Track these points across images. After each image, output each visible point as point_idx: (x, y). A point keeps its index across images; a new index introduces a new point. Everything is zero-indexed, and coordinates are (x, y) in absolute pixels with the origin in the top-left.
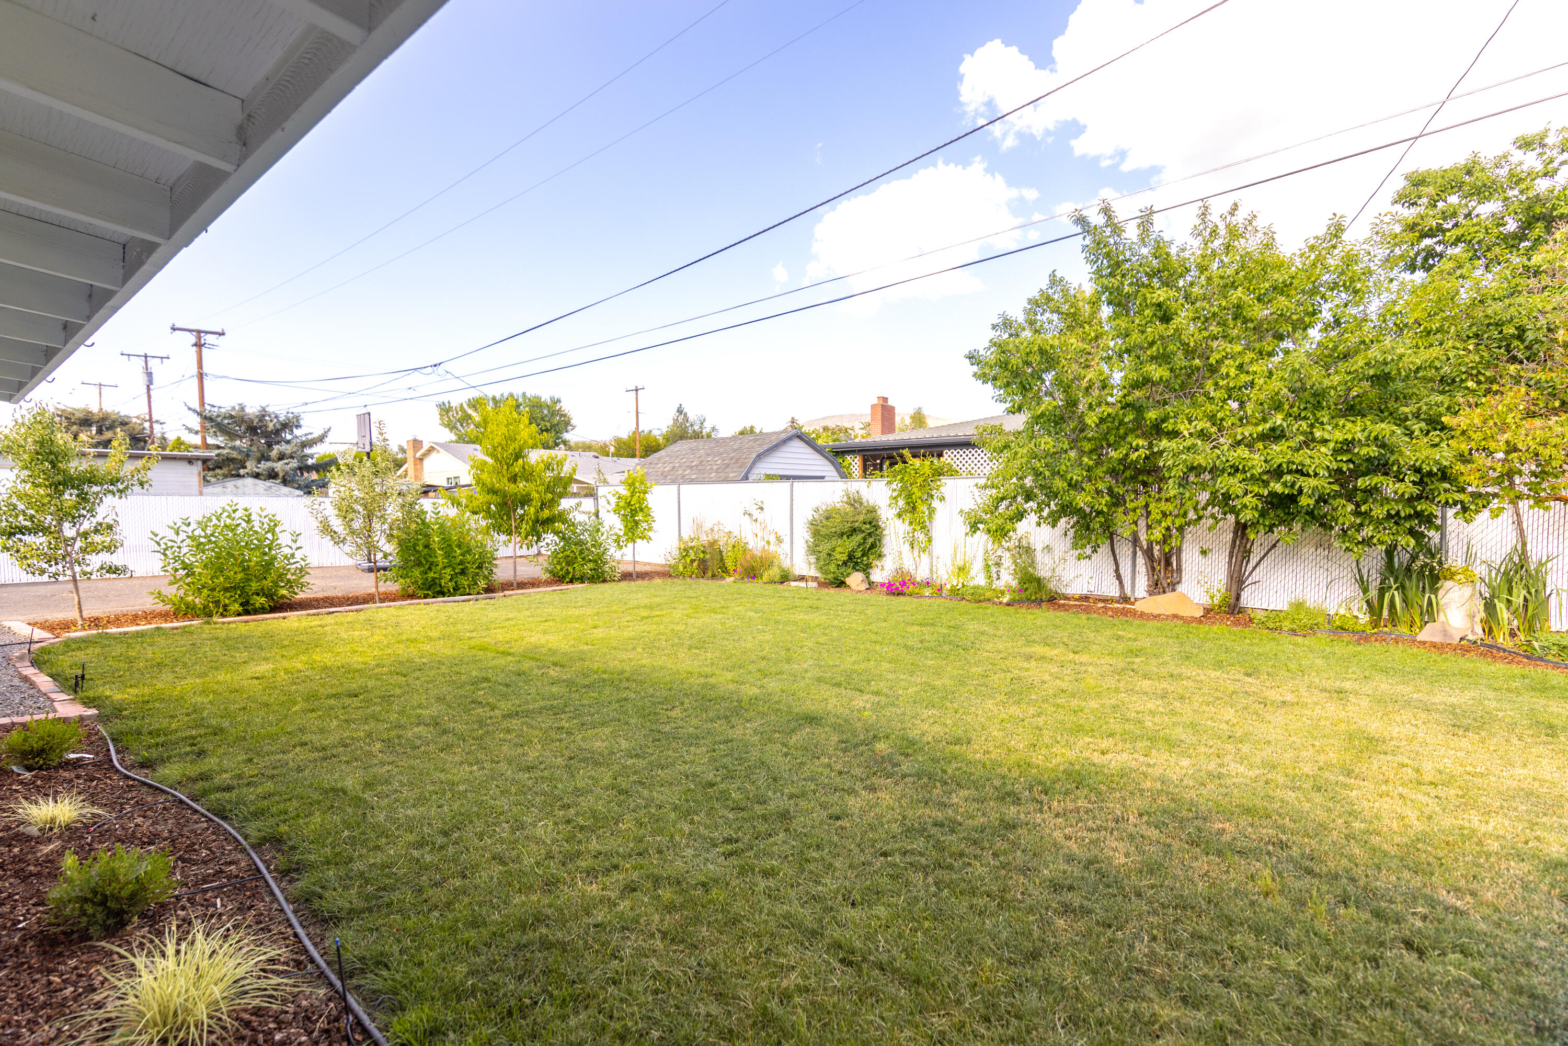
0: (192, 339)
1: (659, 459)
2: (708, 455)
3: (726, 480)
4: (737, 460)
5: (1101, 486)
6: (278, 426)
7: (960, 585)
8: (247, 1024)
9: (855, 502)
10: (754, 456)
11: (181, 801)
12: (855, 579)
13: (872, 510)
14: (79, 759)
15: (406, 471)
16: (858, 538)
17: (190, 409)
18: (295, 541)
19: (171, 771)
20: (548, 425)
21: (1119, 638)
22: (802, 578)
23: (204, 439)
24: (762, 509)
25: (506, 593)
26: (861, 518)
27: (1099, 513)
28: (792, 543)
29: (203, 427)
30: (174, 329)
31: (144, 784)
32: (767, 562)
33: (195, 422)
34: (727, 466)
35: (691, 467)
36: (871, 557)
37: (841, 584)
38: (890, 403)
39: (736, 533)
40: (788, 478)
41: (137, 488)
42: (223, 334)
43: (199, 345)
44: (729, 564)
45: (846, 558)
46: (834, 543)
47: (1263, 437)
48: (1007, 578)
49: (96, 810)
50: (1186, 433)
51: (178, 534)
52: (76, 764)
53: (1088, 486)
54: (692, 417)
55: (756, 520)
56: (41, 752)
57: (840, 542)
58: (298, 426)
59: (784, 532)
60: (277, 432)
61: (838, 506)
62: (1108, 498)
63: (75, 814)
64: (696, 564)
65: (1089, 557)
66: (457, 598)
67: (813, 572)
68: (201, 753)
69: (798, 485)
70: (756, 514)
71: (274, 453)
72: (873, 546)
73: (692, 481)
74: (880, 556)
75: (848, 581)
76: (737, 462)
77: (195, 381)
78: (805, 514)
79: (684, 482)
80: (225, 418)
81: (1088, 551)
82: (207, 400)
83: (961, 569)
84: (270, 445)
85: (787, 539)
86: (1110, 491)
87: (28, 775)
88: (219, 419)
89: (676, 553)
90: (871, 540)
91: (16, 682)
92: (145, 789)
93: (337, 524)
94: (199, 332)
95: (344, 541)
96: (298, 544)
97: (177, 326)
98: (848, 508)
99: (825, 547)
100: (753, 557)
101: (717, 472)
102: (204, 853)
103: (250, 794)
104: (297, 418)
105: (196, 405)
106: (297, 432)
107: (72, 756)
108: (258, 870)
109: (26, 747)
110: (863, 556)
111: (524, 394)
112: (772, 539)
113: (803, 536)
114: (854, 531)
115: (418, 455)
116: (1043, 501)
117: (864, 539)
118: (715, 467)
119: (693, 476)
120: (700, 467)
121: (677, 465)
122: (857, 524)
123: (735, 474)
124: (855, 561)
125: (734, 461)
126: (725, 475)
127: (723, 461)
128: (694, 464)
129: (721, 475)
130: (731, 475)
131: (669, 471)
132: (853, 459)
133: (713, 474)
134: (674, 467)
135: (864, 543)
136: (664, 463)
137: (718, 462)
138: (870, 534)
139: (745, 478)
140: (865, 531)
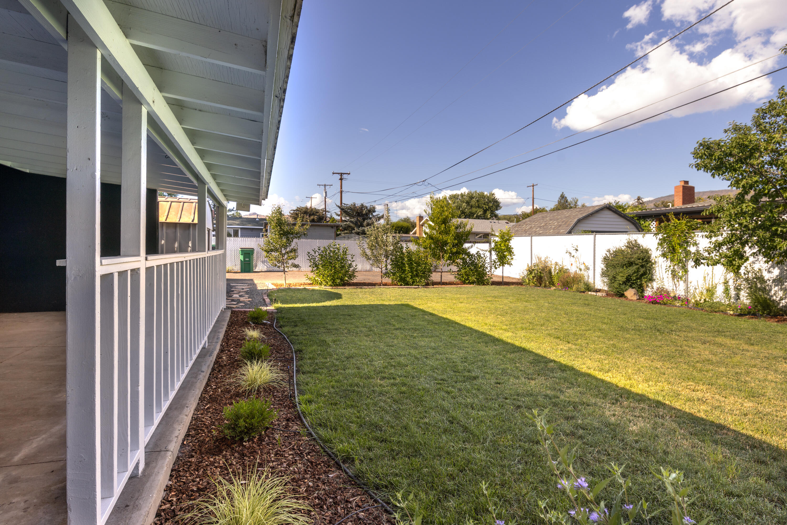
0: (339, 177)
2: (551, 220)
3: (558, 234)
4: (566, 222)
6: (367, 212)
7: (702, 301)
8: (270, 390)
9: (633, 246)
10: (576, 220)
11: (285, 338)
12: (630, 293)
13: (645, 252)
14: (266, 323)
15: (416, 231)
16: (634, 268)
17: (337, 206)
18: (352, 258)
19: (286, 329)
20: (487, 207)
22: (599, 291)
23: (341, 218)
24: (577, 250)
25: (435, 286)
26: (637, 256)
28: (594, 270)
29: (341, 213)
30: (333, 173)
31: (278, 332)
32: (577, 279)
33: (338, 211)
34: (560, 226)
35: (540, 227)
36: (644, 280)
37: (622, 295)
38: (690, 184)
39: (560, 263)
40: (593, 232)
41: (303, 236)
42: (349, 174)
43: (341, 179)
44: (556, 280)
45: (624, 279)
46: (618, 270)
49: (264, 336)
51: (315, 253)
52: (265, 324)
54: (569, 199)
55: (573, 257)
56: (257, 318)
57: (621, 270)
58: (374, 211)
59: (590, 264)
60: (367, 214)
61: (623, 248)
63: (258, 336)
64: (535, 278)
66: (413, 286)
67: (606, 288)
68: (296, 326)
69: (599, 236)
70: (573, 253)
71: (365, 223)
72: (644, 274)
73: (540, 235)
75: (626, 293)
76: (565, 224)
77: (339, 194)
78: (601, 253)
79: (536, 235)
80: (348, 209)
82: (343, 202)
83: (709, 291)
84: (364, 220)
85: (591, 268)
87: (253, 325)
88: (346, 210)
89: (526, 273)
90: (642, 270)
91: (261, 300)
92: (278, 333)
93: (369, 252)
94: (341, 174)
95: (370, 259)
96: (353, 260)
97: (335, 172)
98: (628, 250)
99: (612, 273)
100: (569, 276)
101: (554, 229)
102: (283, 351)
103: (301, 338)
104: (374, 208)
105: (339, 204)
106: (374, 214)
107: (265, 322)
108: (293, 358)
109: (253, 316)
110: (637, 279)
111: (476, 192)
112: (583, 267)
113: (600, 266)
114: (631, 264)
115: (421, 223)
117: (639, 268)
118: (553, 227)
119: (541, 232)
120: (545, 227)
121: (533, 226)
122: (632, 259)
123: (564, 230)
124: (632, 281)
125: (564, 223)
126: (558, 231)
127: (558, 223)
128: (542, 225)
129: (556, 231)
130: (561, 231)
131: (528, 229)
132: (650, 222)
133: (552, 231)
134: (531, 227)
135: (638, 271)
136: (527, 225)
137: (555, 224)
138: (642, 266)
139: (570, 233)
140: (637, 264)
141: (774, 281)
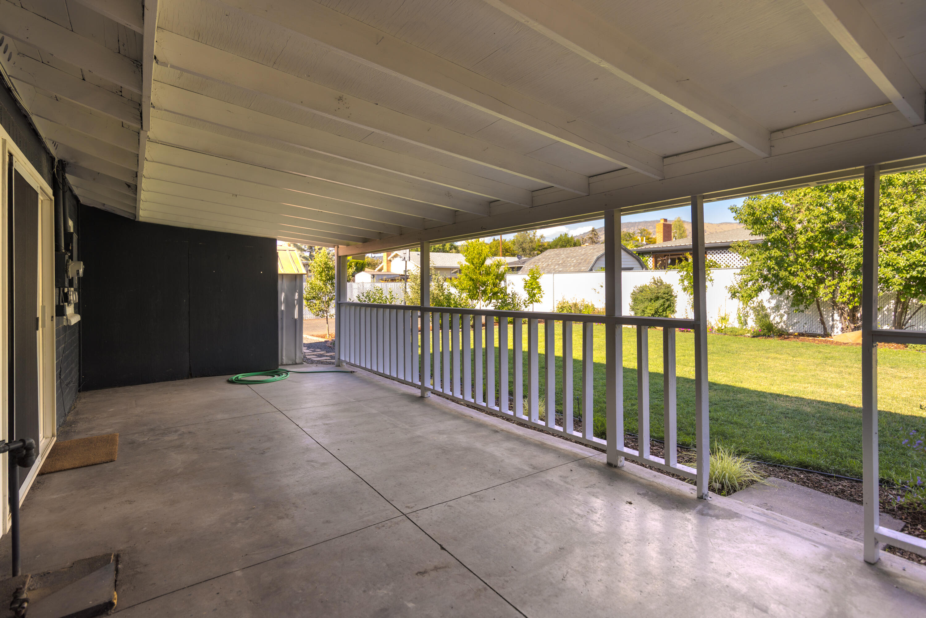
1: (539, 260)
2: (568, 257)
3: (580, 271)
5: (809, 273)
7: (723, 327)
9: (658, 283)
10: (595, 258)
13: (668, 287)
15: (382, 267)
16: (661, 301)
21: (820, 352)
24: (602, 287)
26: (662, 291)
27: (809, 288)
34: (580, 263)
35: (559, 264)
36: (668, 312)
45: (653, 313)
46: (646, 304)
47: (905, 247)
48: (752, 324)
50: (858, 245)
53: (800, 274)
55: (599, 293)
57: (650, 304)
61: (648, 285)
62: (814, 280)
65: (802, 311)
70: (599, 290)
72: (669, 306)
73: (560, 272)
74: (673, 311)
76: (585, 261)
78: (628, 290)
81: (802, 307)
83: (723, 319)
86: (816, 276)
90: (667, 303)
98: (654, 286)
99: (641, 307)
100: (598, 312)
101: (574, 266)
110: (663, 311)
114: (657, 298)
115: (389, 258)
116: (774, 282)
117: (664, 302)
118: (573, 264)
119: (561, 269)
120: (564, 264)
121: (550, 263)
122: (660, 294)
123: (585, 268)
124: (659, 314)
125: (583, 261)
126: (579, 268)
127: (577, 260)
128: (560, 262)
129: (577, 268)
130: (583, 268)
131: (546, 267)
132: (647, 258)
133: (572, 268)
134: (548, 265)
135: (664, 304)
136: (543, 262)
137: (575, 261)
138: (668, 300)
139: (591, 270)
140: (664, 298)
141: (773, 308)
